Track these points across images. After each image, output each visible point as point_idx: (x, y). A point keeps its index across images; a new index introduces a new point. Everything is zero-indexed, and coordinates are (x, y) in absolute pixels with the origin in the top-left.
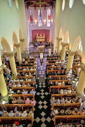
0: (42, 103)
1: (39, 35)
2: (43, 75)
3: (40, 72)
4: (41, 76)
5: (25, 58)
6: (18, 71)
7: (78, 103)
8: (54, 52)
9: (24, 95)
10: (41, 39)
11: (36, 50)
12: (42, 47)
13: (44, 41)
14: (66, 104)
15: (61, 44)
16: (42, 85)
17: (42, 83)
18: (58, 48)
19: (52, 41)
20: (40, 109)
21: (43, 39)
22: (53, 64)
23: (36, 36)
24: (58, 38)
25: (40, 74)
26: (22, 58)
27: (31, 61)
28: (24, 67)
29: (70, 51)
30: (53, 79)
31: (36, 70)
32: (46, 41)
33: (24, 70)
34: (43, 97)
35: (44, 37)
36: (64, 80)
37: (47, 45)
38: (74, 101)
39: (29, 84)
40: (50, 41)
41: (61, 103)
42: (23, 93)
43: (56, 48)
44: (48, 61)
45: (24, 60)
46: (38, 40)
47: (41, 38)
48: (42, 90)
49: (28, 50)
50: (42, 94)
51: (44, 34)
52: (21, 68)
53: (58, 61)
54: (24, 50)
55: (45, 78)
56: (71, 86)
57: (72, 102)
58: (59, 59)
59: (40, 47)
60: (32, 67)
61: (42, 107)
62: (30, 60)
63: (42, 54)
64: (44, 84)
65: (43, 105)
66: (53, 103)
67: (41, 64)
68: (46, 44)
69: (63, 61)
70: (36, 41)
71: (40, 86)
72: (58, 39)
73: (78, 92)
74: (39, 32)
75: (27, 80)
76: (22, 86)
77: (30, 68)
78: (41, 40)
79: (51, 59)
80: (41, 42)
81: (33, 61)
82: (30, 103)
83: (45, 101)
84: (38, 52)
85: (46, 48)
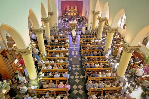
0: (77, 87)
1: (70, 8)
3: (73, 52)
4: (74, 57)
5: (55, 35)
6: (47, 51)
7: (119, 88)
8: (89, 29)
9: (56, 79)
10: (72, 12)
11: (67, 26)
12: (74, 22)
13: (76, 15)
14: (105, 88)
15: (98, 19)
16: (76, 67)
17: (76, 65)
18: (93, 23)
19: (86, 15)
20: (75, 94)
21: (75, 12)
22: (89, 43)
23: (66, 8)
24: (94, 11)
25: (73, 54)
26: (51, 35)
27: (62, 39)
28: (54, 46)
29: (110, 28)
31: (68, 49)
32: (78, 15)
33: (55, 49)
34: (77, 81)
35: (76, 10)
36: (101, 62)
37: (80, 20)
38: (114, 85)
39: (61, 66)
40: (83, 15)
41: (99, 87)
42: (55, 76)
43: (91, 23)
44: (82, 39)
45: (53, 38)
46: (69, 14)
47: (72, 11)
48: (77, 73)
49: (58, 26)
50: (77, 77)
51: (76, 7)
52: (51, 47)
53: (93, 39)
54: (53, 25)
55: (79, 59)
56: (110, 68)
57: (111, 87)
58: (95, 37)
59: (72, 22)
60: (63, 46)
61: (77, 92)
62: (61, 37)
63: (75, 31)
64: (78, 66)
65: (78, 89)
67: (74, 43)
68: (78, 19)
69: (100, 39)
70: (67, 15)
71: (74, 69)
72: (94, 13)
73: (118, 75)
74: (70, 5)
75: (58, 61)
76: (53, 69)
77: (61, 48)
78: (72, 14)
79: (85, 36)
80: (72, 16)
81: (64, 39)
82: (64, 88)
83: (80, 85)
84: (69, 29)
85: (79, 24)
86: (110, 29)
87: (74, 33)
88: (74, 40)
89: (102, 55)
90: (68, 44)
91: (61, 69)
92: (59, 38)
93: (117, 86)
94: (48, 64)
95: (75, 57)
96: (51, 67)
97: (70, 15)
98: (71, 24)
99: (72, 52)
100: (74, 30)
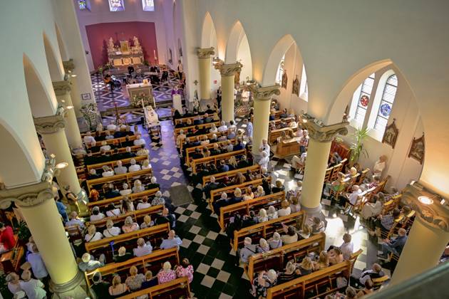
0: (209, 267)
1: (117, 45)
2: (178, 180)
3: (164, 172)
4: (172, 186)
5: (93, 129)
7: (318, 236)
8: (191, 98)
9: (143, 259)
10: (126, 56)
11: (121, 98)
12: (142, 84)
13: (140, 66)
14: (286, 247)
15: (217, 67)
16: (187, 213)
17: (185, 206)
19: (171, 61)
20: (210, 287)
21: (135, 55)
22: (206, 136)
23: (106, 47)
24: (199, 48)
25: (167, 178)
28: (103, 165)
29: (260, 87)
30: (222, 183)
31: (150, 166)
32: (146, 63)
33: (108, 174)
34: (203, 250)
35: (137, 49)
36: (255, 181)
38: (306, 232)
40: (162, 61)
41: (271, 249)
42: (136, 251)
43: (196, 82)
44: (182, 130)
46: (118, 63)
47: (127, 53)
48: (195, 230)
49: (94, 100)
50: (199, 239)
51: (136, 39)
55: (190, 189)
56: (280, 193)
57: (300, 238)
59: (137, 85)
60: (133, 160)
61: (214, 280)
63: (153, 111)
64: (192, 207)
65: (213, 272)
66: (250, 256)
67: (159, 145)
69: (232, 123)
70: (112, 67)
71: (183, 219)
72: (198, 53)
73: (307, 205)
74: (116, 34)
76: (122, 232)
77: (128, 165)
78: (127, 62)
80: (131, 69)
81: (130, 138)
82: (177, 278)
83: (216, 259)
84: (131, 105)
85: (157, 89)
86: (260, 90)
87: (152, 116)
88: (156, 138)
89: (250, 163)
90: (147, 151)
91: (150, 227)
92: (110, 138)
93: (312, 235)
94: (105, 223)
95: (175, 184)
96: (117, 230)
97: (121, 67)
98: (133, 91)
99: (161, 172)
100: (151, 107)
